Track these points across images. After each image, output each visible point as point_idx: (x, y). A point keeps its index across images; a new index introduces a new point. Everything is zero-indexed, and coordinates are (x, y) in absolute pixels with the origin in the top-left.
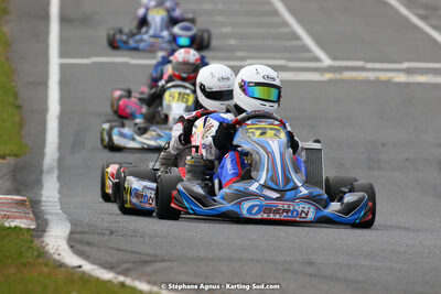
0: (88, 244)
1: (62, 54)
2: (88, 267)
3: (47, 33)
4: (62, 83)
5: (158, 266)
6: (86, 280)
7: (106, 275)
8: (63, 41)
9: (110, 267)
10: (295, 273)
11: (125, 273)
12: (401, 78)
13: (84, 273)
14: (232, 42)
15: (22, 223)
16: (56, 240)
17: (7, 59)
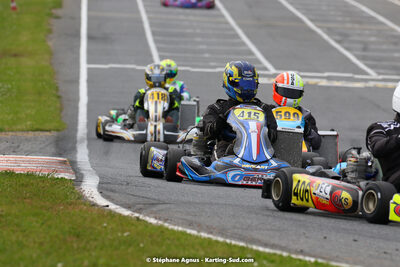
0: (112, 191)
1: (89, 61)
2: (112, 207)
3: (78, 46)
4: (89, 81)
5: (161, 207)
6: (112, 215)
7: (126, 212)
8: (89, 52)
9: (128, 207)
10: (257, 214)
11: (139, 211)
12: (324, 83)
13: (110, 211)
14: (207, 55)
15: (67, 176)
16: (90, 188)
17: (51, 64)
